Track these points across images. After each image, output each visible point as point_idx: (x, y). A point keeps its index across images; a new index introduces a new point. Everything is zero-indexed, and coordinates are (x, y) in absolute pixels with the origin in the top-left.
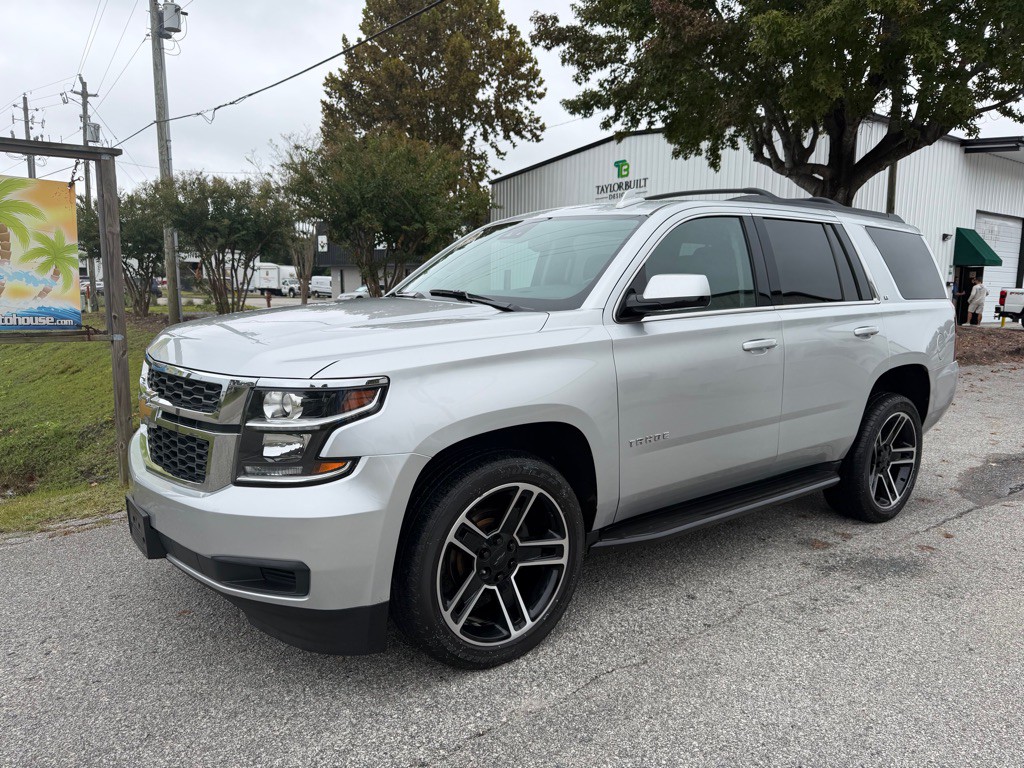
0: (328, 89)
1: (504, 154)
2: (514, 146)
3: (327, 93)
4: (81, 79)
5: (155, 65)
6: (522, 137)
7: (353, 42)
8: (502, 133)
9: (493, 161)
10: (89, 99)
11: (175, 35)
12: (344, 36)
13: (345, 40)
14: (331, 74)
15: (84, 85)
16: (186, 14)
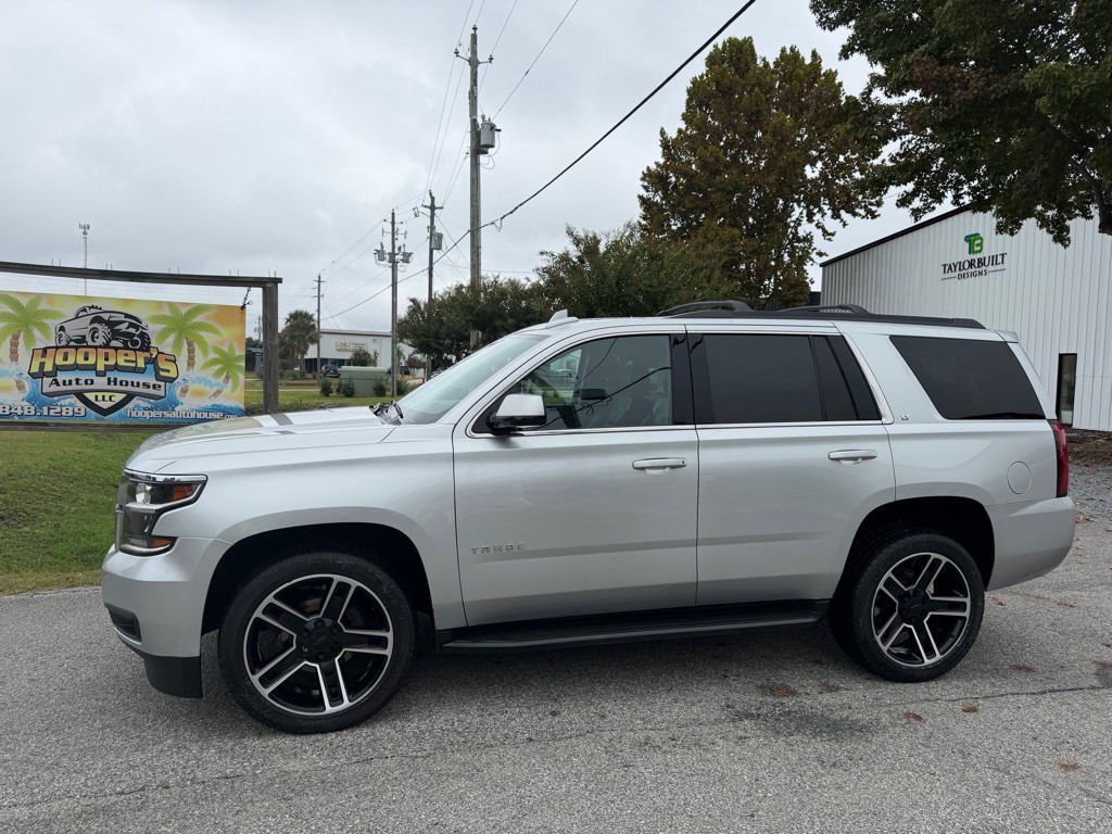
0: (646, 184)
1: (833, 234)
2: (845, 225)
3: (645, 187)
4: (431, 194)
5: (472, 180)
6: (855, 214)
7: (672, 134)
8: (829, 213)
9: (819, 242)
10: (436, 212)
11: (490, 150)
12: (662, 129)
13: (662, 133)
14: (648, 168)
15: (433, 199)
16: (500, 130)
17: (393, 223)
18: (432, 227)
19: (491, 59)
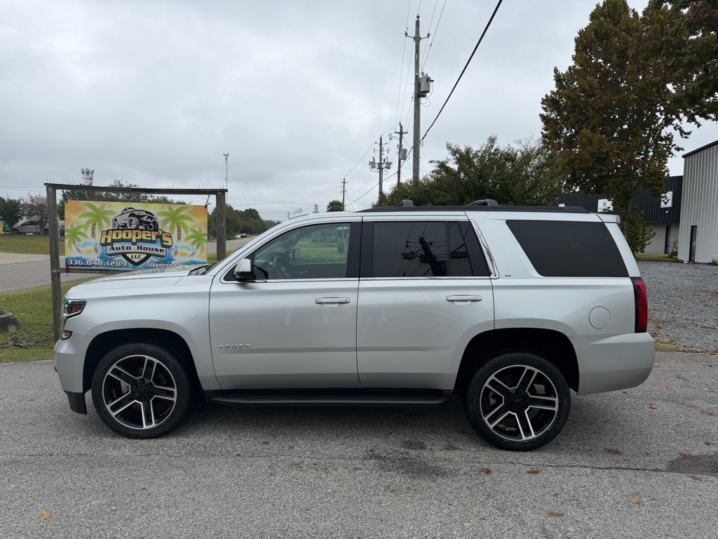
0: (545, 106)
1: (689, 133)
2: (699, 125)
3: (544, 108)
4: (400, 124)
6: (707, 118)
7: (563, 70)
8: (685, 119)
9: (677, 140)
11: (428, 94)
12: (556, 68)
13: (556, 70)
14: (546, 95)
15: (401, 127)
16: (433, 81)
17: (381, 144)
18: (400, 146)
19: (429, 35)
